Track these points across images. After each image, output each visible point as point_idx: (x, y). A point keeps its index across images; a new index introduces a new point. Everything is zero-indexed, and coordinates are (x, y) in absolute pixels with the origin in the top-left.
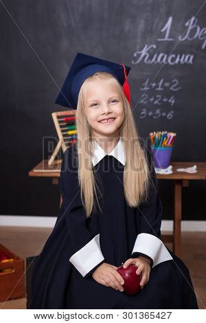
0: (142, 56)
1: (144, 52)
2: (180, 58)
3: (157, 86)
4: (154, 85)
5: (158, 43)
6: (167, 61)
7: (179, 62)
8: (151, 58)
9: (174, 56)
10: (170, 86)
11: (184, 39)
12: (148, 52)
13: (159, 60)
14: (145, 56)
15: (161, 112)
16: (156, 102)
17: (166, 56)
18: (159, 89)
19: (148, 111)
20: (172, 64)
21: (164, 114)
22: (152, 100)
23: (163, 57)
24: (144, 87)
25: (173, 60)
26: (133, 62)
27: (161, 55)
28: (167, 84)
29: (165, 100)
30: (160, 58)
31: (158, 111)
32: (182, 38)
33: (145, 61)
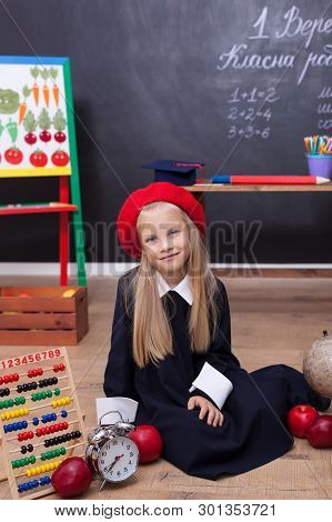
0: (230, 58)
1: (232, 54)
2: (278, 60)
3: (249, 97)
4: (245, 95)
5: (249, 42)
6: (261, 64)
7: (276, 65)
8: (241, 61)
9: (270, 58)
10: (266, 96)
11: (283, 35)
12: (237, 54)
13: (251, 63)
14: (234, 59)
15: (255, 129)
16: (247, 118)
17: (259, 59)
18: (252, 100)
19: (238, 128)
20: (267, 68)
21: (258, 132)
22: (242, 114)
23: (256, 59)
24: (232, 98)
25: (269, 63)
26: (218, 67)
27: (254, 57)
28: (261, 94)
29: (259, 114)
30: (253, 61)
31: (250, 129)
32: (280, 33)
33: (234, 65)
